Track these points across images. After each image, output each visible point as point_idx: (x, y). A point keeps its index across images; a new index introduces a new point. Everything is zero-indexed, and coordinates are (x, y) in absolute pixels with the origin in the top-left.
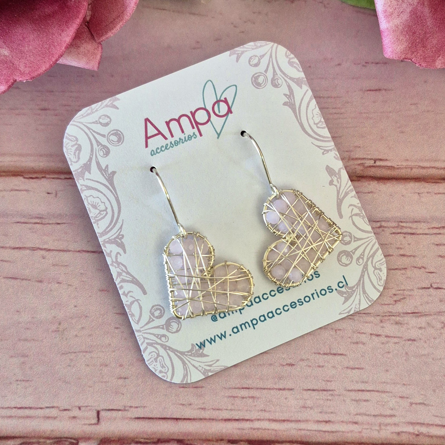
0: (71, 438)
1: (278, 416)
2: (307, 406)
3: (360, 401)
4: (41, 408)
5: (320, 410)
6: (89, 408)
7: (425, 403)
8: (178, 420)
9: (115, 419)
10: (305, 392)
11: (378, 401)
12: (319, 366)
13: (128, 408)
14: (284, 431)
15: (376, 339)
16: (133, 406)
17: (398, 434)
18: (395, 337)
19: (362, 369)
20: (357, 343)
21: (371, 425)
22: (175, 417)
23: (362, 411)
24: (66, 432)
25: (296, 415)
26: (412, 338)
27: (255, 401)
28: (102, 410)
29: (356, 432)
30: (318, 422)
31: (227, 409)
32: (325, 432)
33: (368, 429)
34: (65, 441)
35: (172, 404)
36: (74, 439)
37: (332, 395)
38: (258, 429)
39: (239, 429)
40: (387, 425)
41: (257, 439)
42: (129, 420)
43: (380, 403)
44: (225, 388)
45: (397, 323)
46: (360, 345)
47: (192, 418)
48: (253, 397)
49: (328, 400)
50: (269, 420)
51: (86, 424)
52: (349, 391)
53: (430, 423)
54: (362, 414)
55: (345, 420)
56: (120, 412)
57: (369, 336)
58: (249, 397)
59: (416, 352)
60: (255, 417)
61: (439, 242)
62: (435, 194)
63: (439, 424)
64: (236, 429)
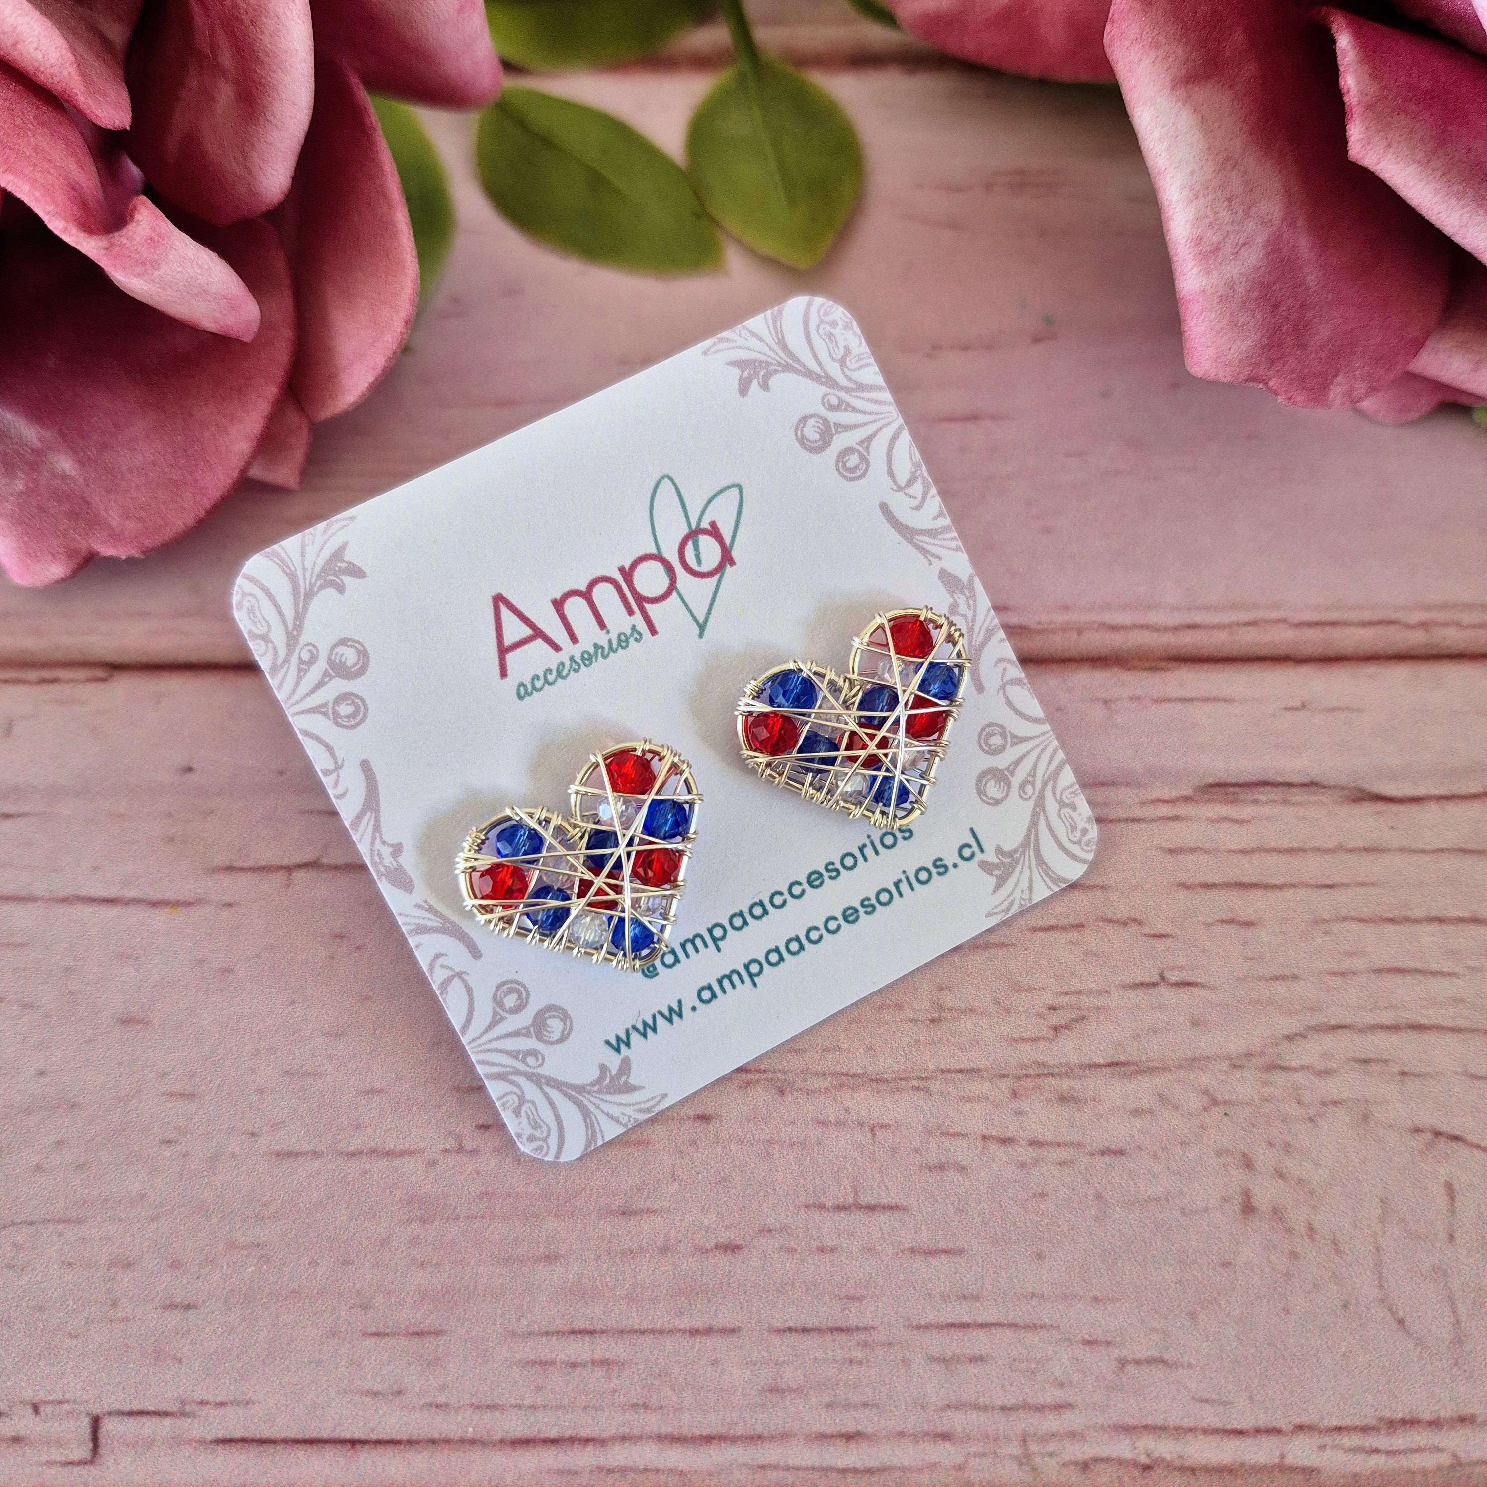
2: (784, 1386)
3: (958, 1361)
5: (826, 1399)
6: (66, 1407)
7: (1167, 1357)
8: (358, 1446)
10: (776, 1340)
11: (1015, 1360)
12: (822, 1250)
13: (194, 1406)
14: (710, 1474)
15: (1000, 1153)
16: (211, 1399)
17: (1085, 1466)
18: (1059, 1145)
19: (961, 1252)
20: (941, 1168)
21: (996, 1439)
22: (347, 1435)
25: (748, 1416)
26: (1113, 1147)
27: (615, 1374)
28: (110, 1414)
29: (946, 1469)
30: (823, 1438)
31: (519, 1407)
32: (844, 1471)
33: (984, 1455)
35: (338, 1393)
39: (561, 1472)
40: (1044, 1439)
42: (195, 1449)
44: (514, 1334)
45: (1063, 1099)
46: (952, 1175)
47: (405, 1437)
48: (605, 1363)
50: (661, 1438)
51: (56, 1462)
52: (919, 1327)
53: (1187, 1423)
54: (965, 1406)
55: (909, 1427)
56: (167, 1422)
57: (979, 1144)
58: (593, 1362)
59: (1129, 1191)
60: (614, 1431)
61: (1177, 843)
62: (1156, 701)
63: (1213, 1425)
64: (548, 1472)
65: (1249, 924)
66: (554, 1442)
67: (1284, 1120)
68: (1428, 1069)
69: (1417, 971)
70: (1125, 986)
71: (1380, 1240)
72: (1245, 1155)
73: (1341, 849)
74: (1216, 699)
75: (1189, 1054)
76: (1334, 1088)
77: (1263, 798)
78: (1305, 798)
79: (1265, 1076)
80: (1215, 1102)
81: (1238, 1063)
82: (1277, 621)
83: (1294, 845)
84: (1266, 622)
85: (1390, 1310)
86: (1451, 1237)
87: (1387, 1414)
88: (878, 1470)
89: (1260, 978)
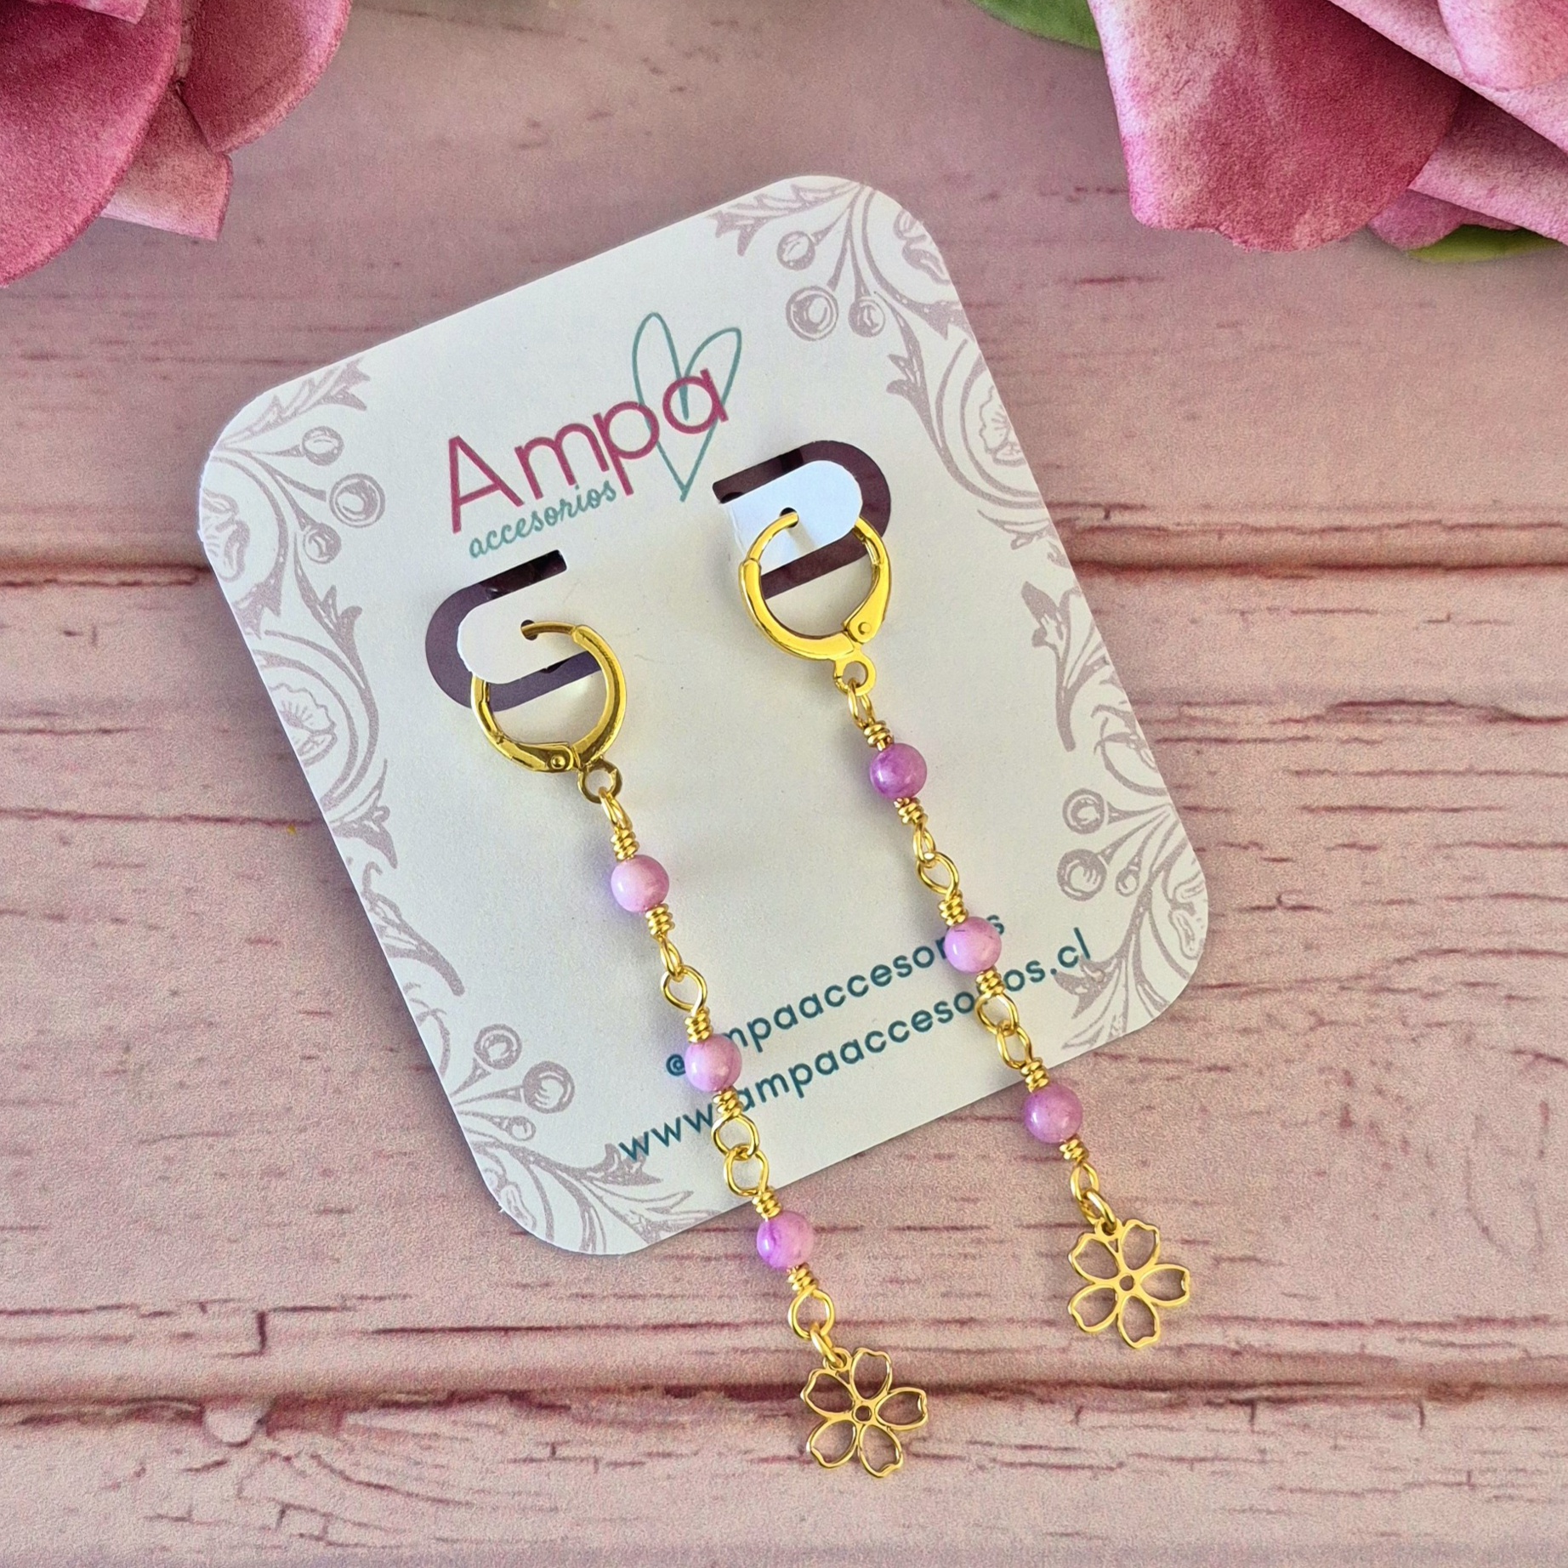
0: (180, 1400)
2: (903, 1277)
4: (82, 1311)
5: (943, 1290)
6: (231, 1305)
7: (1260, 1255)
8: (511, 1333)
9: (315, 1335)
10: (895, 1236)
12: (939, 1156)
13: (354, 1301)
15: (1112, 1068)
16: (371, 1294)
17: (1179, 1351)
18: (1168, 1061)
22: (500, 1323)
24: (165, 1382)
25: (870, 1305)
26: (1220, 1064)
27: (746, 1267)
28: (275, 1310)
29: (1051, 1351)
30: (939, 1322)
31: (659, 1296)
32: (958, 1352)
33: (1087, 1339)
34: (162, 1407)
35: (490, 1285)
36: (190, 1402)
37: (979, 1241)
38: (756, 1351)
39: (698, 1353)
41: (753, 1382)
42: (358, 1339)
45: (1174, 1019)
47: (554, 1324)
48: (738, 1257)
49: (966, 1256)
51: (226, 1355)
53: (1273, 1316)
55: (1018, 1315)
56: (330, 1316)
57: (1092, 1060)
58: (727, 1257)
59: (1232, 1106)
60: (747, 1316)
61: (1304, 764)
62: (1294, 613)
63: (1299, 1318)
64: (687, 1353)
65: (1371, 848)
66: (692, 1326)
67: (1388, 1041)
68: (1536, 994)
69: (1535, 896)
70: (1241, 910)
71: (1472, 1155)
72: (1347, 1073)
73: (1470, 771)
74: (1358, 611)
75: (1300, 976)
76: (1440, 1010)
77: (1396, 718)
78: (1441, 718)
79: (1374, 998)
80: (1321, 1023)
81: (1346, 984)
82: (1431, 523)
83: (1424, 767)
84: (1419, 523)
85: (1475, 1218)
86: (1542, 1153)
87: (1465, 1312)
88: (989, 1351)
89: (1377, 902)
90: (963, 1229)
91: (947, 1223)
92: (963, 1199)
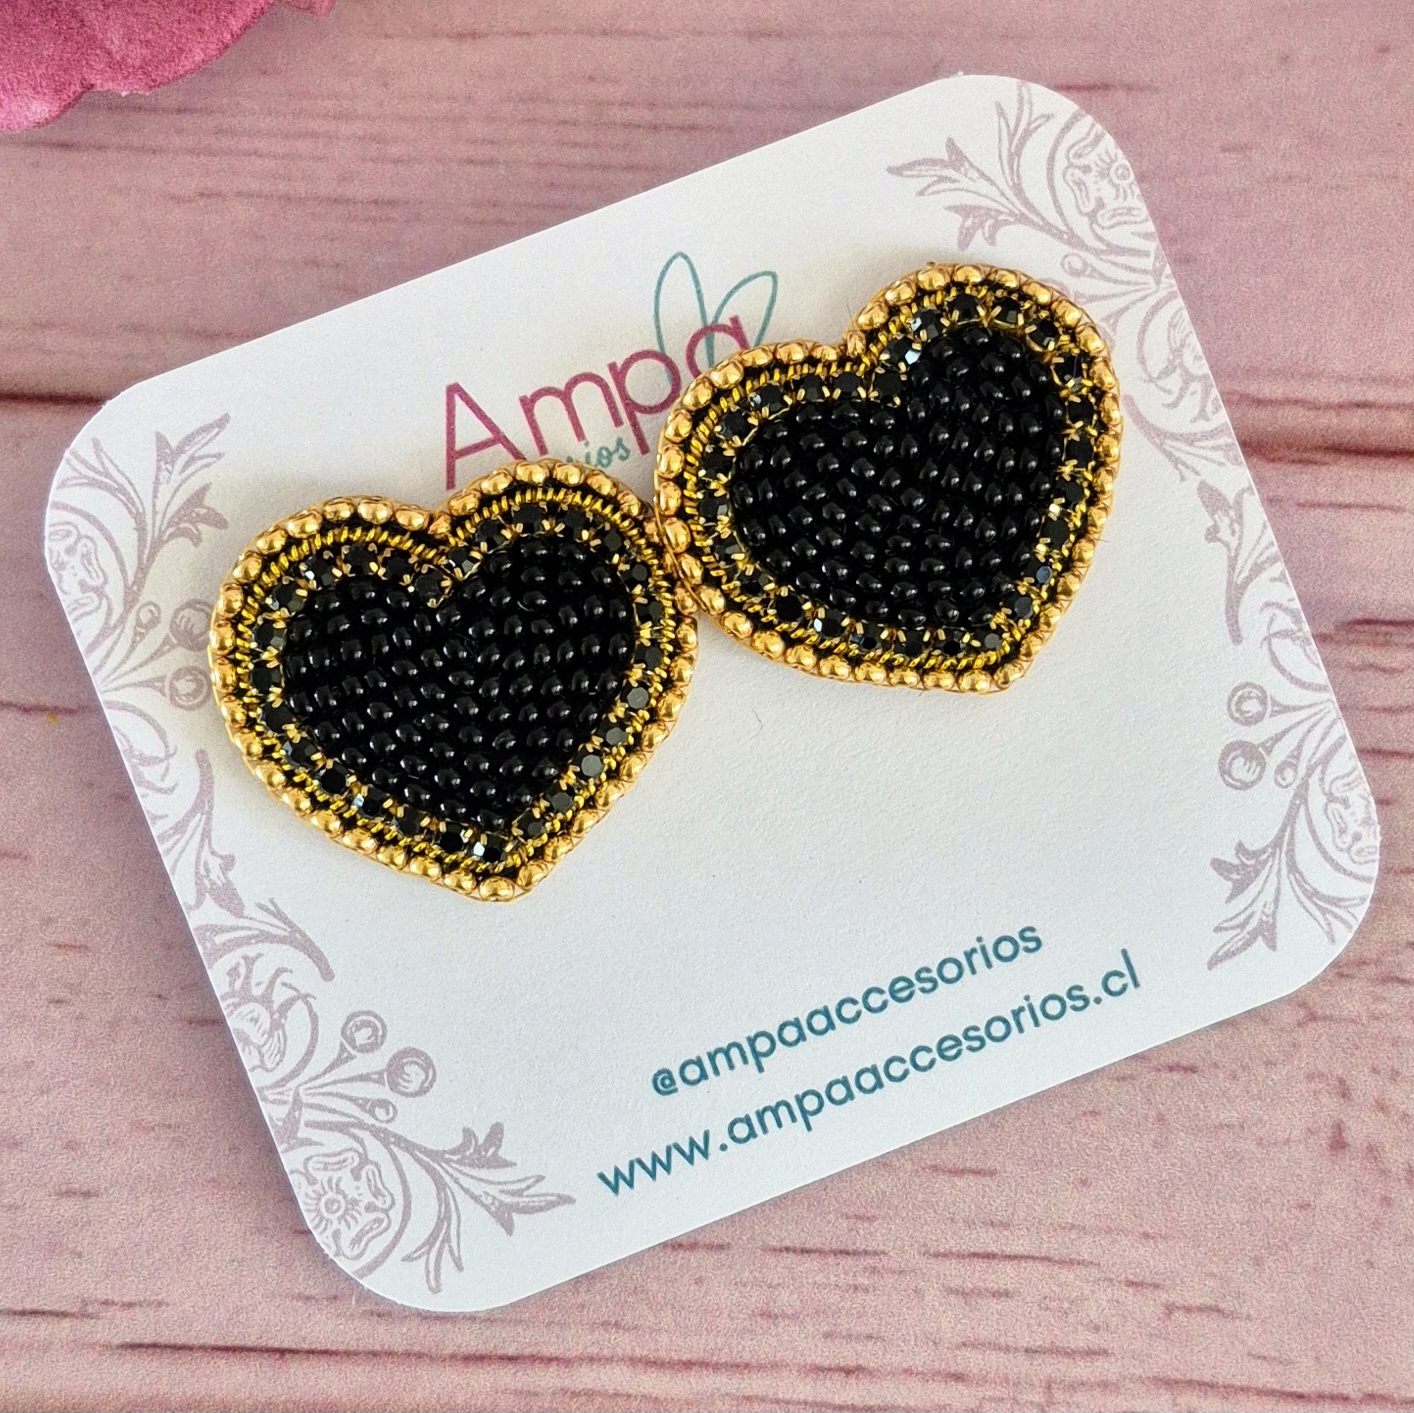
1: (666, 1346)
9: (47, 1346)
23: (983, 1334)
37: (874, 1270)
43: (1054, 1304)
90: (855, 1253)
91: (834, 1247)
92: (858, 1217)
